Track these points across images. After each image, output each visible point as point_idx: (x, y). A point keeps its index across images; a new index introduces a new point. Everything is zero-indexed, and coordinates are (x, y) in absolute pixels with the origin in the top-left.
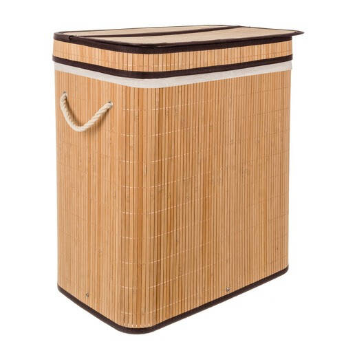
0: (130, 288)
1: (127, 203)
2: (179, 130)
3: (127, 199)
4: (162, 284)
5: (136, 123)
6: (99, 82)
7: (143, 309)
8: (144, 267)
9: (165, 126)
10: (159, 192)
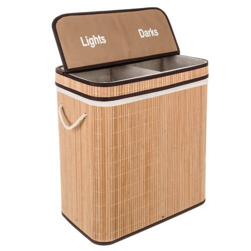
0: (99, 220)
1: (96, 172)
2: (129, 129)
3: (96, 170)
4: (118, 217)
5: (100, 127)
6: (80, 101)
7: (107, 232)
8: (107, 208)
9: (119, 127)
10: (116, 166)
